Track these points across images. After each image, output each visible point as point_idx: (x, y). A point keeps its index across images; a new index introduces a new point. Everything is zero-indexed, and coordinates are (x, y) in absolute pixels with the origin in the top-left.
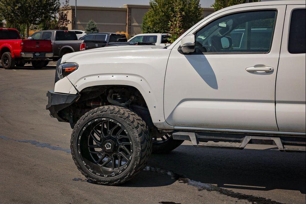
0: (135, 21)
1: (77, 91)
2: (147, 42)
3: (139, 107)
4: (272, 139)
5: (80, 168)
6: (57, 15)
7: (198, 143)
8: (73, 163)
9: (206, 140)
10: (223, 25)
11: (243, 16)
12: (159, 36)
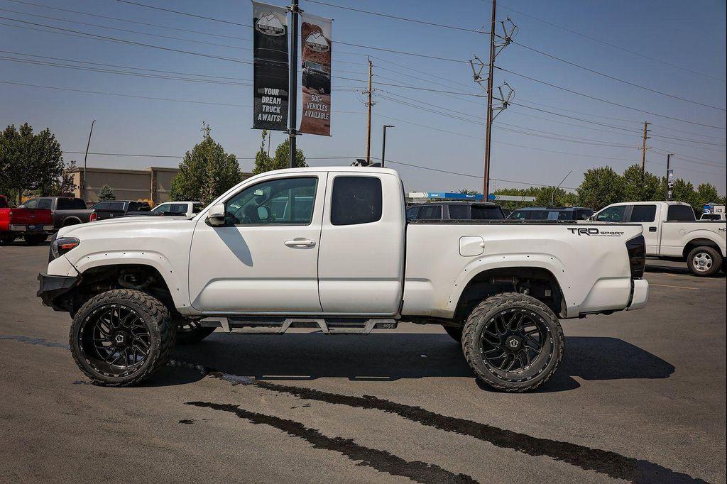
0: (161, 187)
1: (78, 272)
2: (176, 212)
3: (158, 289)
4: (316, 321)
5: (83, 368)
6: (61, 179)
7: (231, 330)
8: (73, 362)
9: (241, 326)
10: (259, 192)
11: (283, 183)
12: (190, 204)
